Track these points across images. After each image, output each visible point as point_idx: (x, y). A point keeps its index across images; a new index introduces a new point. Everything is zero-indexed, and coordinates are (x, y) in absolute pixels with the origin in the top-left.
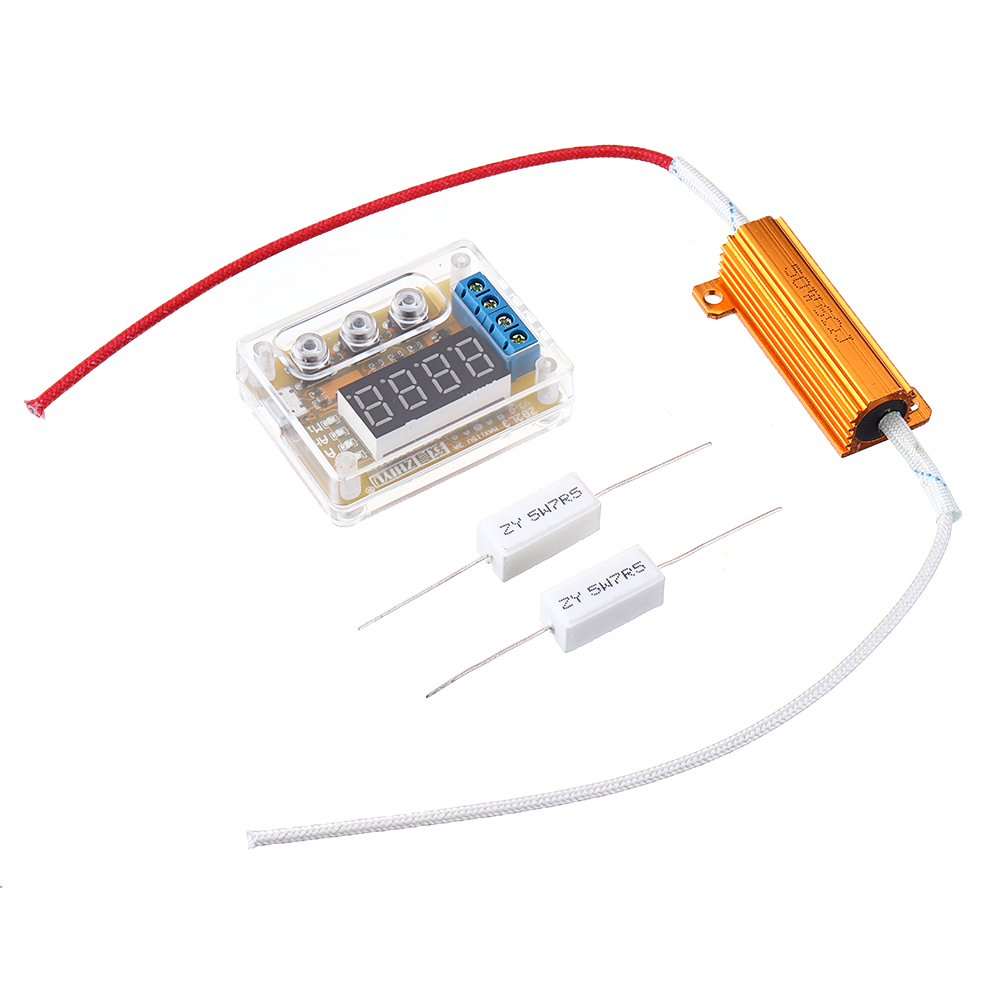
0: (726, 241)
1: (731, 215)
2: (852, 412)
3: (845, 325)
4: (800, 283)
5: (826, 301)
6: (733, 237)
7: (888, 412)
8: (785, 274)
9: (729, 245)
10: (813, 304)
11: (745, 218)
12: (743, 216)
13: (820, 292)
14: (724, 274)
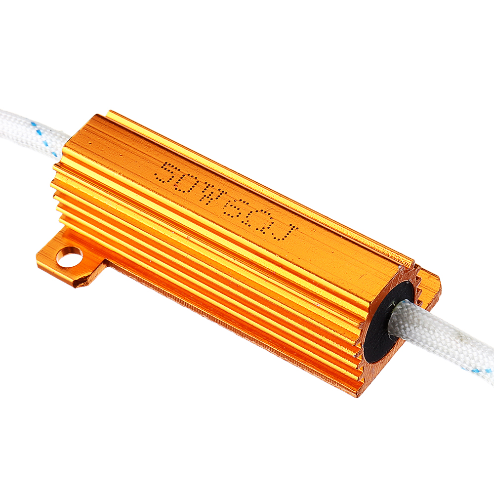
0: (53, 175)
1: (39, 140)
2: (349, 328)
3: (275, 212)
4: (185, 184)
5: (234, 193)
6: (60, 165)
7: (393, 307)
8: (156, 182)
9: (59, 177)
10: (218, 205)
11: (62, 134)
12: (57, 132)
13: (218, 184)
14: (67, 219)
